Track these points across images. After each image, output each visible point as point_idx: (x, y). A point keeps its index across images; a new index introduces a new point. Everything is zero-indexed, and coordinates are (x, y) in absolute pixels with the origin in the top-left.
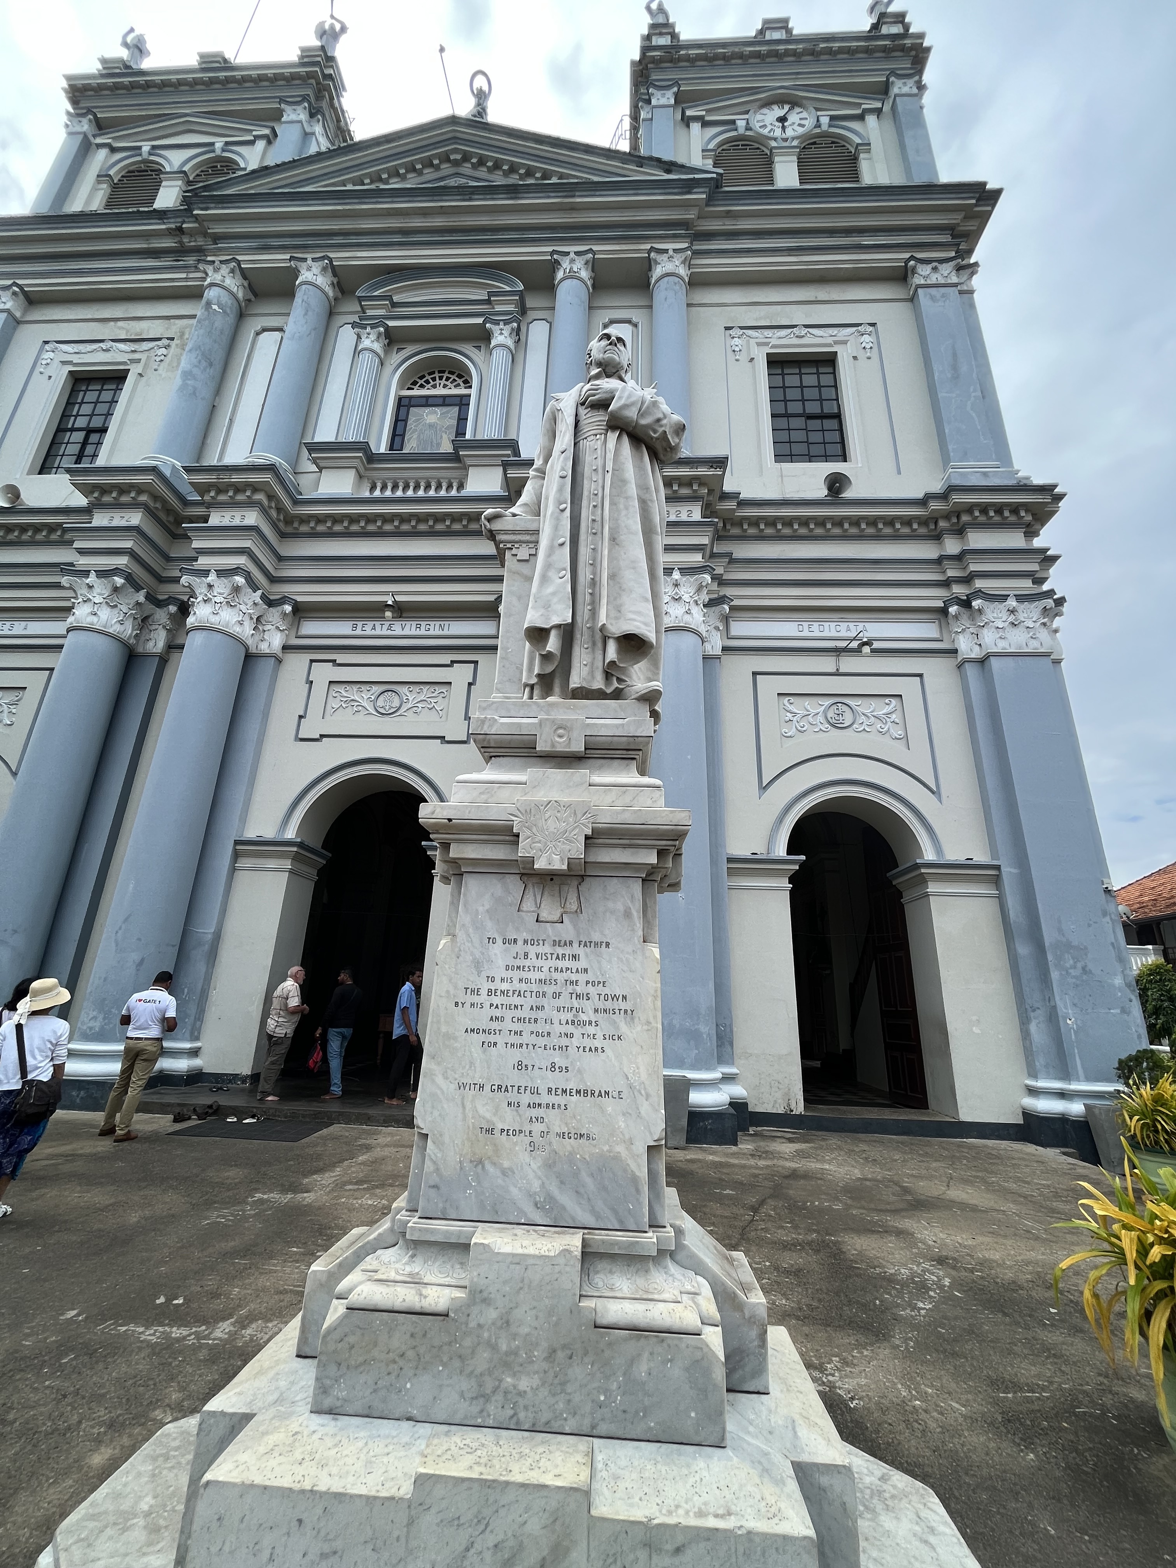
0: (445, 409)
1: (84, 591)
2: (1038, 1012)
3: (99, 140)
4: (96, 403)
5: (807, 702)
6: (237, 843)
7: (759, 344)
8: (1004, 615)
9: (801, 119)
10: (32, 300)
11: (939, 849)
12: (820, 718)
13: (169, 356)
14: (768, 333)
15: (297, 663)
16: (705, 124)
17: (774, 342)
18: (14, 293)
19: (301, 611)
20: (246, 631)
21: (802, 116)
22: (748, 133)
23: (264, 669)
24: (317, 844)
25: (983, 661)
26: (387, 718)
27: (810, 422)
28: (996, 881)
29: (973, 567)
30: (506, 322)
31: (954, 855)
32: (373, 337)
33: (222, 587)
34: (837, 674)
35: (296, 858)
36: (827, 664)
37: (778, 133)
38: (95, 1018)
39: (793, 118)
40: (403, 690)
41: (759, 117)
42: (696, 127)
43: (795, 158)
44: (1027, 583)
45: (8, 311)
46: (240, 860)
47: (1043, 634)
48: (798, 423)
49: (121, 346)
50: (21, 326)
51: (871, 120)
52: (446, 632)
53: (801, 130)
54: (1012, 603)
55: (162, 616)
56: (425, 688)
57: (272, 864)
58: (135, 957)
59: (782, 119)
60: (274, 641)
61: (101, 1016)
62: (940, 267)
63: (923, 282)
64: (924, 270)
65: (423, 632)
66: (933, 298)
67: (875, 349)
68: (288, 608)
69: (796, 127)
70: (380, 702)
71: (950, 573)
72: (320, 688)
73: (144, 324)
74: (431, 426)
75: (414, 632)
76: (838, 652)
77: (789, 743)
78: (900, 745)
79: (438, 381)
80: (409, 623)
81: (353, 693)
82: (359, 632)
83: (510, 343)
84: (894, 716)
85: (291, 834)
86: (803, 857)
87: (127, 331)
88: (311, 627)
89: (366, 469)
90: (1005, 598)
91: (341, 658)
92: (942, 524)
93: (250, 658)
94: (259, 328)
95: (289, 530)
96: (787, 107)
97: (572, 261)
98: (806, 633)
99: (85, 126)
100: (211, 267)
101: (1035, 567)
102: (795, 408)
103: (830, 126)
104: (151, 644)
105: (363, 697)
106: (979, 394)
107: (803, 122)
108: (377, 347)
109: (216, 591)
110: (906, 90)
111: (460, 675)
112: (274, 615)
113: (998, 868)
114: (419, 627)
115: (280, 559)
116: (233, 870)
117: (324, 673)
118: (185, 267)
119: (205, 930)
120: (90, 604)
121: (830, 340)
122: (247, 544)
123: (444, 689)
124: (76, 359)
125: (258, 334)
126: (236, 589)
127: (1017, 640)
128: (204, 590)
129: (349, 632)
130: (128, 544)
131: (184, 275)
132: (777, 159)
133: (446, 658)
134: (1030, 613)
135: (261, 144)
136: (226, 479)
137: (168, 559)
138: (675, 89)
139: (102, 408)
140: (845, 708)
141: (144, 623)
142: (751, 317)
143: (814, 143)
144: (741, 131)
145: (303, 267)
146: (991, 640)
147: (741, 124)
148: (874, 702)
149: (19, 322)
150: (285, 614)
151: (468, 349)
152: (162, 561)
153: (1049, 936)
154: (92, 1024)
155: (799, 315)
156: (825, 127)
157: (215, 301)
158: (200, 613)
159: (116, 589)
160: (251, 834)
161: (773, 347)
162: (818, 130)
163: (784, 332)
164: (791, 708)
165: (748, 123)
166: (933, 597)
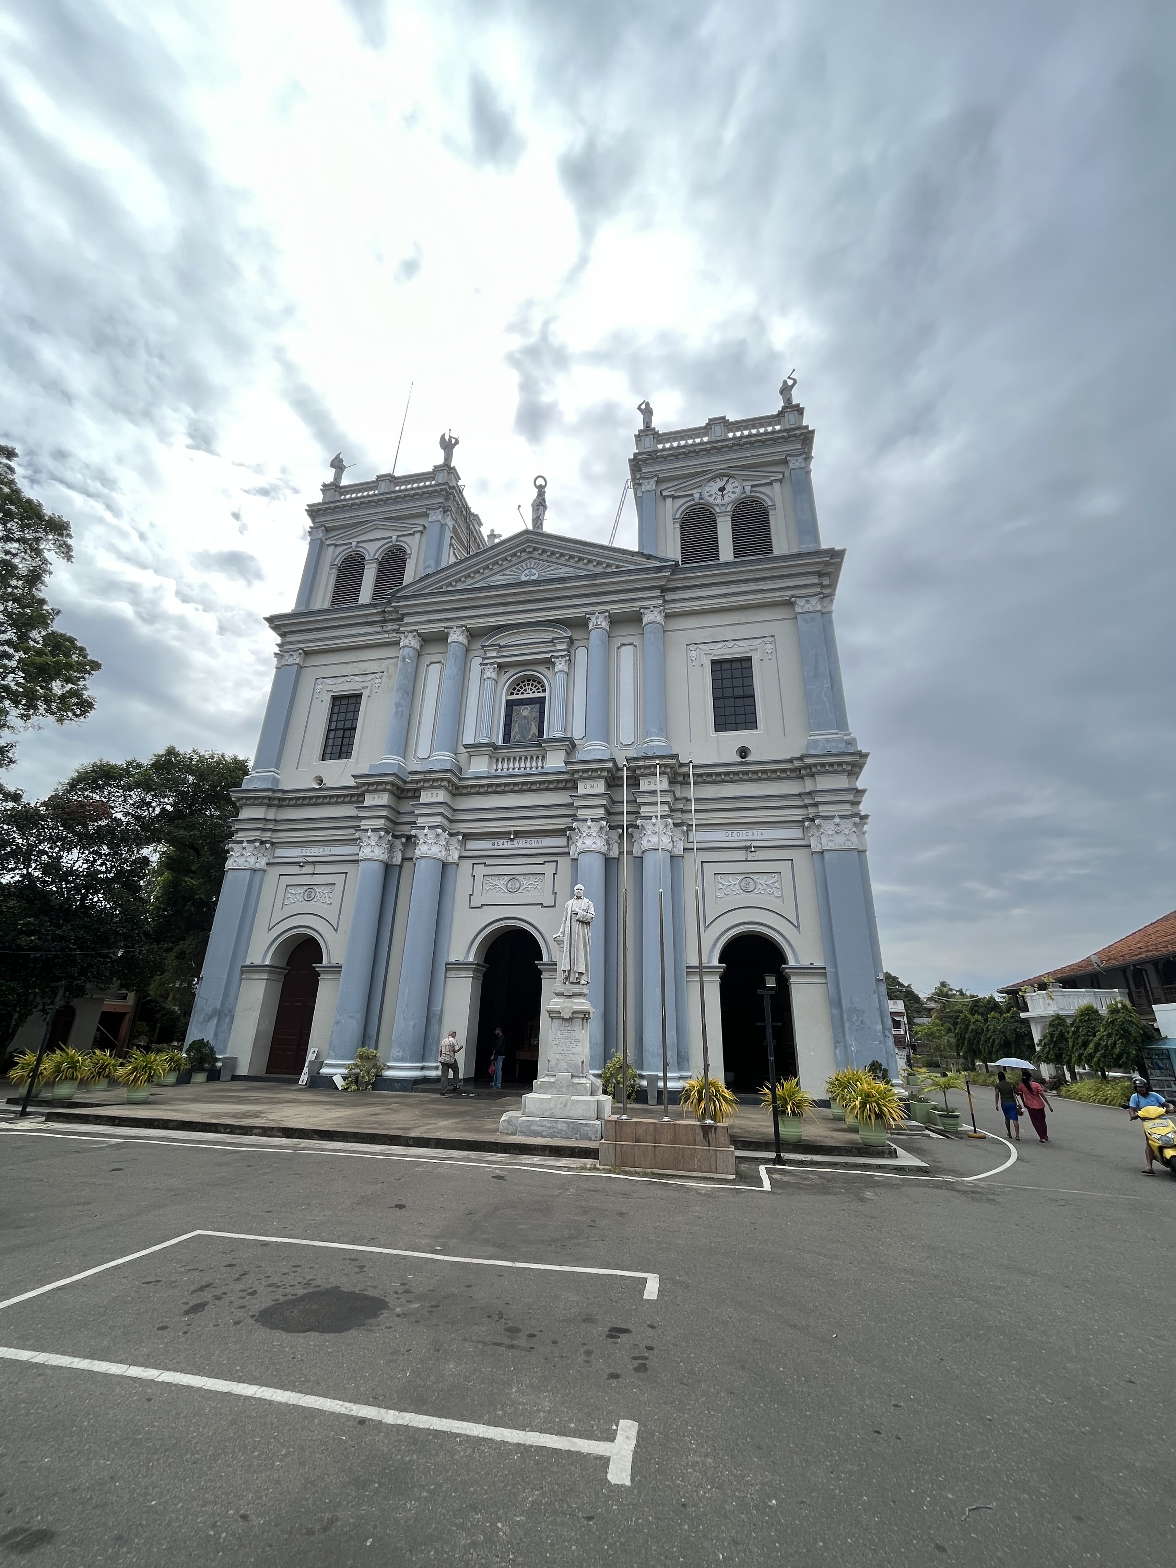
0: (532, 706)
1: (366, 839)
2: (841, 1044)
3: (328, 542)
4: (346, 712)
5: (730, 877)
6: (447, 964)
7: (706, 654)
8: (833, 827)
9: (734, 488)
10: (307, 654)
11: (797, 960)
12: (737, 887)
13: (383, 683)
14: (711, 646)
15: (467, 865)
16: (674, 497)
17: (715, 652)
18: (300, 653)
19: (467, 837)
20: (442, 855)
21: (734, 485)
22: (701, 501)
23: (451, 870)
24: (482, 963)
25: (822, 853)
26: (513, 894)
27: (737, 700)
28: (824, 975)
29: (817, 799)
30: (563, 657)
31: (805, 962)
32: (491, 670)
33: (431, 834)
34: (746, 861)
35: (475, 970)
36: (741, 855)
37: (719, 501)
38: (399, 1052)
39: (729, 488)
40: (521, 878)
41: (708, 488)
42: (669, 501)
43: (729, 518)
44: (848, 807)
45: (298, 664)
46: (448, 972)
47: (854, 838)
48: (730, 702)
49: (356, 678)
50: (303, 669)
51: (777, 486)
52: (540, 845)
53: (733, 496)
54: (837, 820)
55: (398, 844)
56: (531, 877)
57: (464, 974)
58: (411, 1023)
59: (722, 489)
60: (455, 856)
61: (401, 1051)
62: (811, 599)
63: (800, 611)
64: (801, 602)
65: (528, 845)
66: (806, 621)
67: (774, 653)
68: (461, 837)
69: (730, 494)
70: (509, 886)
71: (807, 802)
72: (479, 878)
73: (366, 664)
74: (525, 717)
75: (524, 846)
76: (747, 848)
77: (720, 901)
78: (779, 901)
79: (527, 687)
80: (521, 841)
81: (494, 881)
82: (496, 846)
83: (566, 669)
84: (776, 884)
85: (471, 959)
86: (725, 965)
87: (359, 669)
88: (472, 845)
89: (493, 753)
90: (833, 817)
91: (488, 861)
92: (803, 772)
93: (445, 865)
94: (428, 663)
95: (457, 792)
96: (725, 479)
97: (597, 617)
98: (730, 838)
99: (320, 534)
100: (403, 635)
101: (851, 798)
102: (728, 692)
103: (751, 492)
104: (395, 859)
105: (501, 883)
106: (829, 685)
107: (735, 490)
108: (494, 675)
109: (429, 836)
110: (797, 465)
111: (549, 869)
112: (454, 840)
113: (825, 968)
114: (526, 842)
115: (455, 811)
116: (446, 977)
117: (480, 870)
118: (388, 631)
119: (437, 1009)
120: (370, 846)
121: (747, 649)
122: (441, 810)
123: (541, 877)
124: (334, 688)
125: (428, 666)
126: (438, 835)
127: (839, 842)
128: (423, 836)
129: (491, 846)
130: (384, 813)
131: (387, 636)
132: (719, 520)
133: (541, 860)
134: (847, 826)
135: (418, 535)
136: (429, 776)
137: (399, 813)
138: (656, 479)
139: (350, 716)
140: (750, 880)
141: (391, 848)
142: (701, 636)
143: (742, 503)
144: (697, 501)
145: (451, 631)
146: (826, 843)
147: (697, 496)
148: (765, 877)
149: (302, 667)
150: (459, 840)
151: (542, 669)
152: (396, 815)
153: (845, 1005)
154: (398, 1054)
155: (729, 633)
156: (748, 493)
157: (407, 656)
158: (422, 849)
159: (380, 837)
160: (452, 960)
161: (714, 656)
162: (744, 495)
163: (721, 645)
164: (721, 881)
165: (701, 495)
166: (797, 814)
